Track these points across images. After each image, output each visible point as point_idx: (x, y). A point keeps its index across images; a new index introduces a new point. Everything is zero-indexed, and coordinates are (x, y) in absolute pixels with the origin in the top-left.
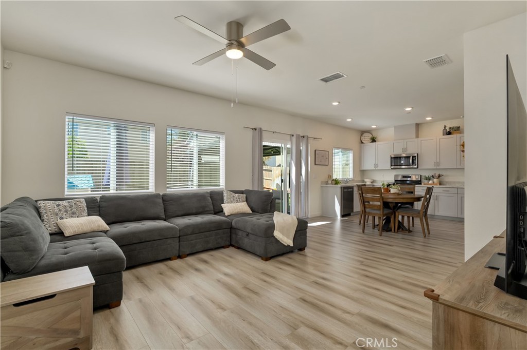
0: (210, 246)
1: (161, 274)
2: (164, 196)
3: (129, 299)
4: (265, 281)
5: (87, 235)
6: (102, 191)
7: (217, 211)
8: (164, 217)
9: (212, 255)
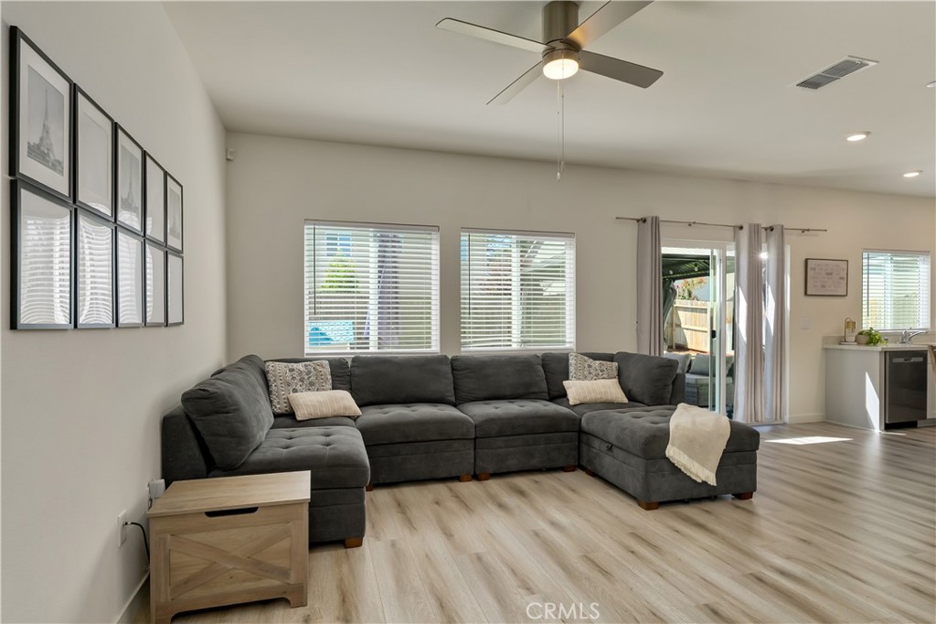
0: (535, 462)
1: (437, 503)
2: (454, 360)
3: (377, 538)
4: (633, 552)
5: (326, 421)
6: (358, 348)
7: (556, 394)
8: (453, 399)
9: (537, 482)
